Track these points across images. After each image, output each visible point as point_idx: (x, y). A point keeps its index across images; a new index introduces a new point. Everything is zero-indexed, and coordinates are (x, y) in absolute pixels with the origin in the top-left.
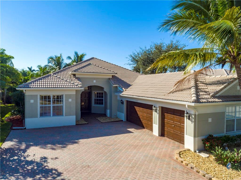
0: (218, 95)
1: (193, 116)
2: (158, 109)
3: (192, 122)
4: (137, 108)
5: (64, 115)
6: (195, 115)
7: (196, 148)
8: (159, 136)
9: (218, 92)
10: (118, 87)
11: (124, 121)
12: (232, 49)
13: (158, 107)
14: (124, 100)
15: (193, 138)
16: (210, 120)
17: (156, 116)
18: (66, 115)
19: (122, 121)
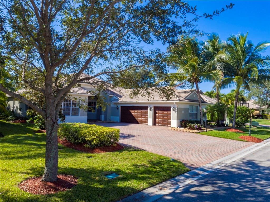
0: (186, 98)
1: (176, 109)
2: (152, 108)
3: (176, 112)
4: (132, 111)
5: (80, 115)
6: (177, 108)
7: (178, 126)
8: (153, 125)
9: (186, 97)
10: (113, 96)
11: (119, 122)
12: (194, 75)
13: (152, 107)
14: (119, 106)
15: (176, 121)
16: (183, 112)
17: (150, 113)
18: (81, 116)
19: (117, 122)
